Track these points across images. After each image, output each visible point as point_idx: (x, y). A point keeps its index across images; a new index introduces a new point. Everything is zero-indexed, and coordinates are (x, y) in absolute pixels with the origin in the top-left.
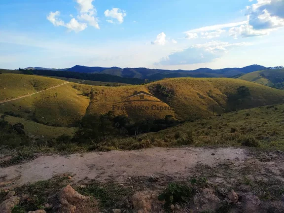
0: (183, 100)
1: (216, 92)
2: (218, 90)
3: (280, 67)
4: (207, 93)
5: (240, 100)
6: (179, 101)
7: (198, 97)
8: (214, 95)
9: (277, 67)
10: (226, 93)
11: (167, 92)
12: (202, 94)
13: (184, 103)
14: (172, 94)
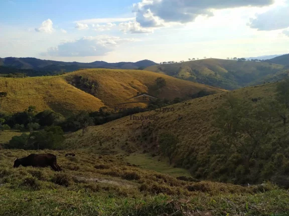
0: (110, 91)
1: (137, 83)
2: (138, 81)
3: (172, 62)
4: (130, 84)
5: (160, 89)
6: (105, 93)
7: (122, 87)
8: (136, 86)
9: (170, 62)
10: (146, 84)
11: (89, 83)
12: (125, 85)
13: (112, 95)
14: (95, 85)
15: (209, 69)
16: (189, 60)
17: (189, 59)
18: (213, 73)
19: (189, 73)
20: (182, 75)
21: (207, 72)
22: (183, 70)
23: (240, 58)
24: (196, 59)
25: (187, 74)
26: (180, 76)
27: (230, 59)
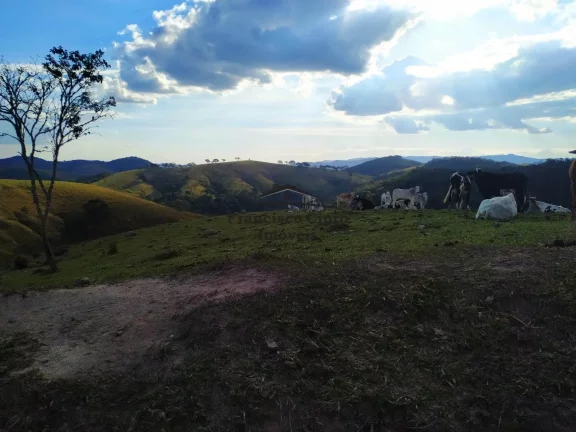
3: (171, 165)
4: (16, 214)
8: (34, 219)
12: (2, 217)
15: (244, 180)
16: (206, 163)
17: (207, 161)
18: (250, 188)
19: (202, 188)
20: (188, 192)
21: (240, 186)
22: (192, 182)
23: (301, 161)
24: (221, 161)
25: (199, 191)
26: (183, 194)
27: (284, 163)
